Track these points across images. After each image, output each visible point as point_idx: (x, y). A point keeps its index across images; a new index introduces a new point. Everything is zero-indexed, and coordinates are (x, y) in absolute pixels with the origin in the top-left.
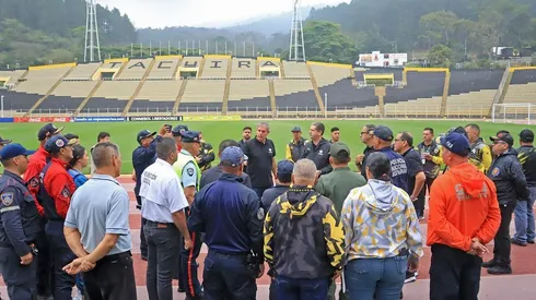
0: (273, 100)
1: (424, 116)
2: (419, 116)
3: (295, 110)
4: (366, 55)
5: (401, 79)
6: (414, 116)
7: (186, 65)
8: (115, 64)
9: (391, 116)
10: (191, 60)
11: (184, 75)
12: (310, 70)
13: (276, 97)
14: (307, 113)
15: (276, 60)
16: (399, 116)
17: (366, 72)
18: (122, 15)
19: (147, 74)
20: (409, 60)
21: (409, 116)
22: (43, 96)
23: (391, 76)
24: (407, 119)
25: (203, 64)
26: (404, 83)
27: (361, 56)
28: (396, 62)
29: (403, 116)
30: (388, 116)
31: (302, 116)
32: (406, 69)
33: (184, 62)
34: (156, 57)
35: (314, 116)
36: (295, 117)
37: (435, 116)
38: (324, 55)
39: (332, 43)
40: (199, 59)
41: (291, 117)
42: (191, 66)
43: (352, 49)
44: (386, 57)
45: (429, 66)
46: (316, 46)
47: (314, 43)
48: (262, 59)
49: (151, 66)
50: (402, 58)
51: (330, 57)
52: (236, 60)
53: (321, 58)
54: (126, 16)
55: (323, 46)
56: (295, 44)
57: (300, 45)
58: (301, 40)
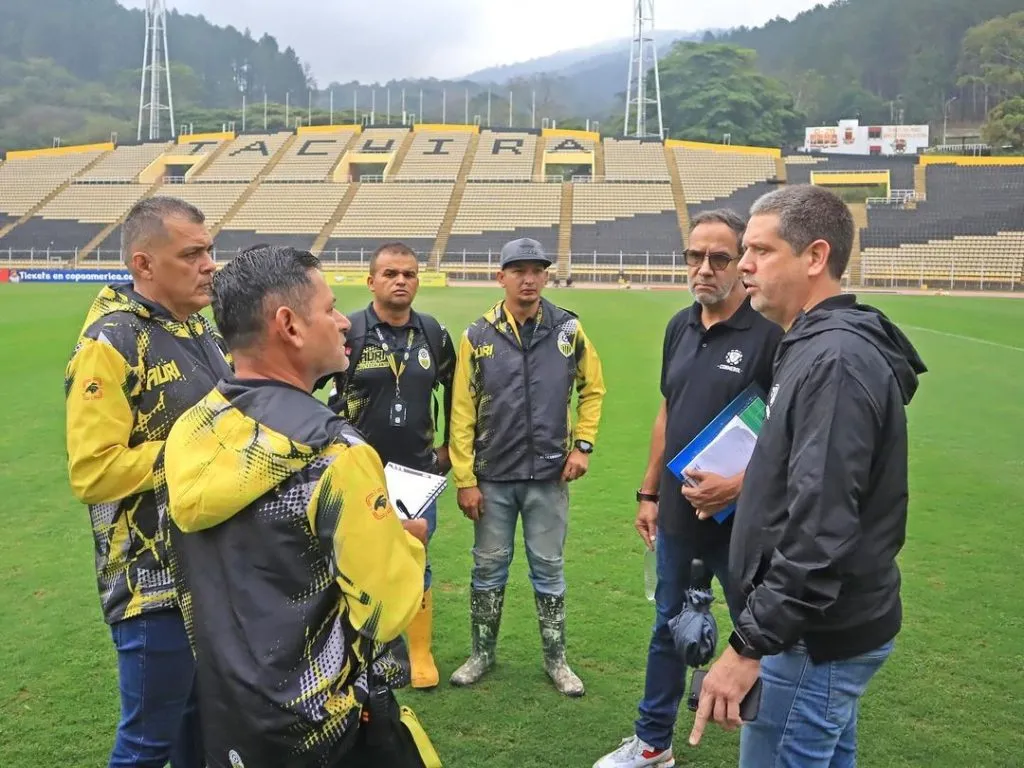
0: (565, 234)
1: (972, 286)
2: (959, 285)
3: (615, 261)
4: (823, 130)
5: (911, 185)
6: (945, 285)
7: (367, 147)
8: (201, 145)
9: (879, 283)
10: (379, 136)
11: (356, 171)
12: (672, 162)
13: (575, 228)
14: (647, 269)
15: (588, 137)
16: (902, 283)
17: (818, 167)
18: (282, 49)
19: (267, 169)
20: (933, 141)
21: (933, 284)
22: (14, 219)
23: (883, 177)
24: (924, 291)
25: (407, 145)
26: (919, 194)
27: (810, 131)
28: (900, 146)
29: (914, 283)
30: (871, 282)
31: (636, 279)
32: (925, 160)
33: (362, 141)
34: (301, 130)
35: (667, 279)
36: (615, 279)
37: (1005, 286)
38: (712, 125)
39: (733, 96)
40: (399, 135)
41: (605, 278)
42: (377, 150)
43: (783, 112)
44: (874, 134)
45: (986, 153)
46: (692, 103)
47: (684, 96)
48: (554, 135)
49: (281, 152)
50: (915, 137)
51: (726, 130)
52: (490, 137)
53: (704, 132)
54: (290, 52)
55: (709, 103)
56: (639, 99)
57: (651, 101)
58: (655, 89)
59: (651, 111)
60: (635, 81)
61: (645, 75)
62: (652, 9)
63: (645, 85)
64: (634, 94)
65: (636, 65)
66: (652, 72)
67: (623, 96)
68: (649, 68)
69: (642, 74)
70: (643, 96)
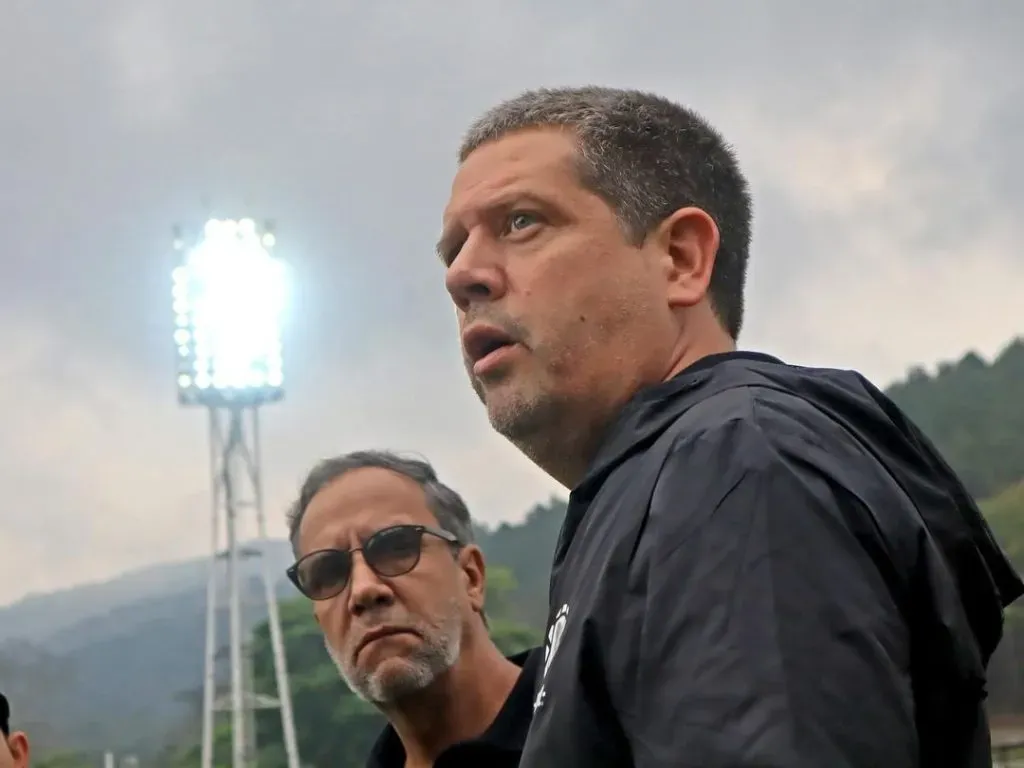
56: (237, 700)
57: (266, 702)
58: (273, 672)
59: (267, 725)
60: (223, 653)
61: (250, 637)
62: (256, 480)
63: (249, 663)
64: (223, 689)
65: (223, 615)
66: (264, 631)
67: (198, 696)
68: (256, 621)
69: (239, 636)
70: (244, 687)
